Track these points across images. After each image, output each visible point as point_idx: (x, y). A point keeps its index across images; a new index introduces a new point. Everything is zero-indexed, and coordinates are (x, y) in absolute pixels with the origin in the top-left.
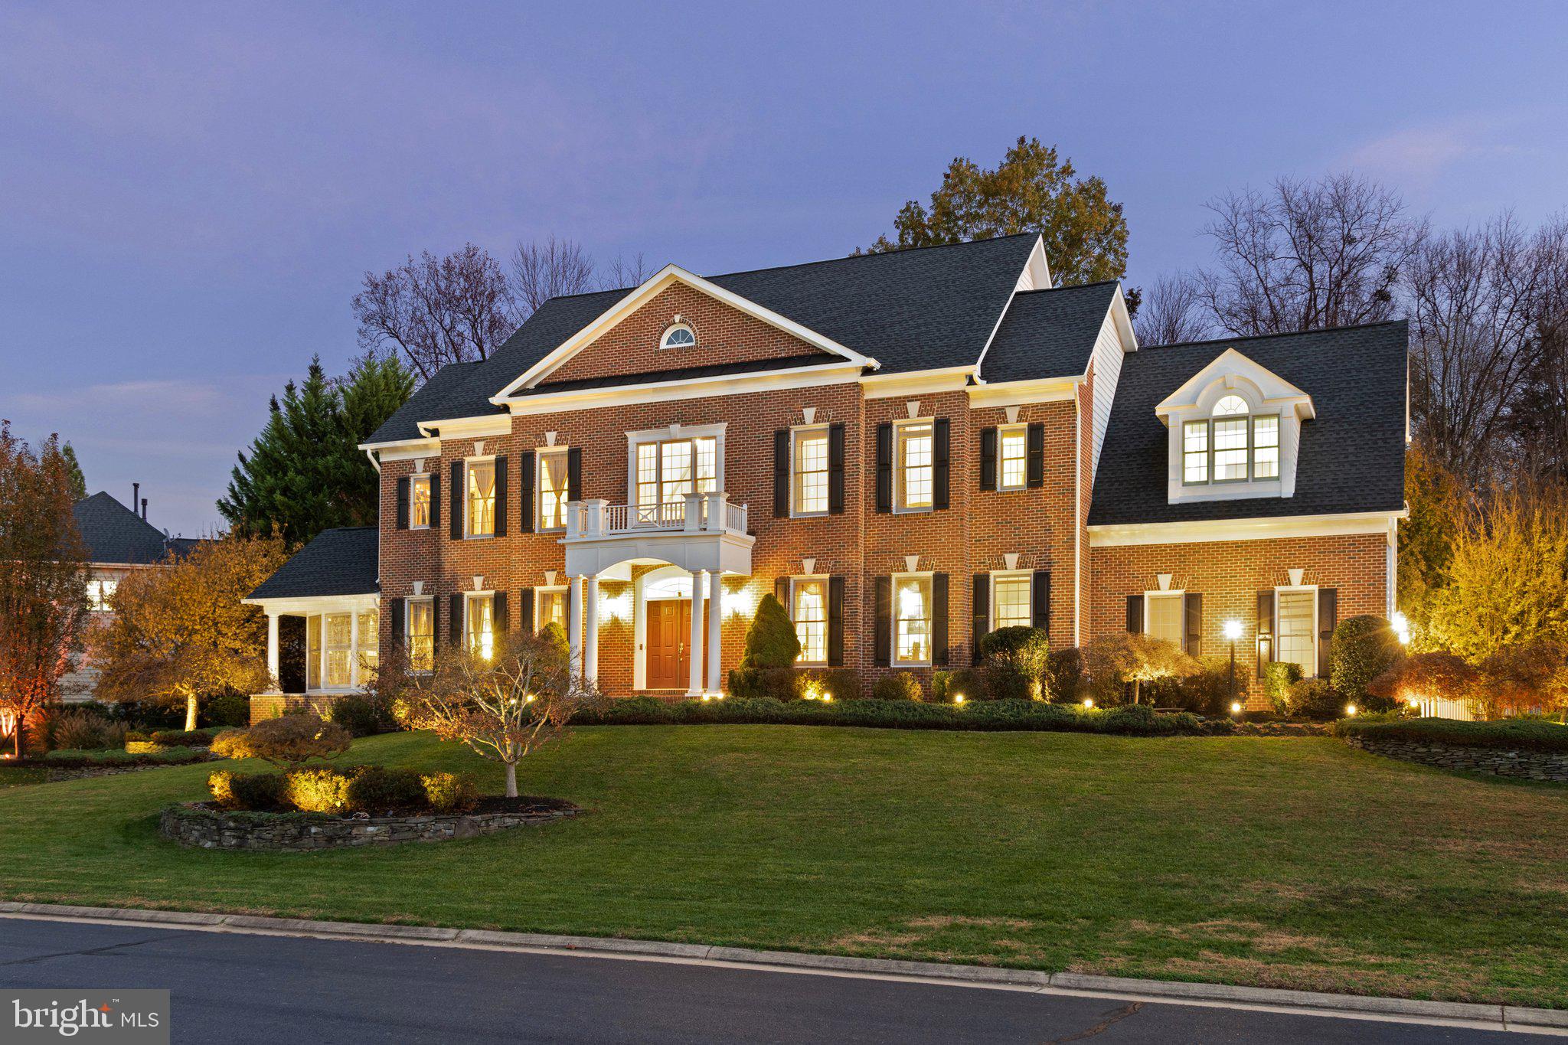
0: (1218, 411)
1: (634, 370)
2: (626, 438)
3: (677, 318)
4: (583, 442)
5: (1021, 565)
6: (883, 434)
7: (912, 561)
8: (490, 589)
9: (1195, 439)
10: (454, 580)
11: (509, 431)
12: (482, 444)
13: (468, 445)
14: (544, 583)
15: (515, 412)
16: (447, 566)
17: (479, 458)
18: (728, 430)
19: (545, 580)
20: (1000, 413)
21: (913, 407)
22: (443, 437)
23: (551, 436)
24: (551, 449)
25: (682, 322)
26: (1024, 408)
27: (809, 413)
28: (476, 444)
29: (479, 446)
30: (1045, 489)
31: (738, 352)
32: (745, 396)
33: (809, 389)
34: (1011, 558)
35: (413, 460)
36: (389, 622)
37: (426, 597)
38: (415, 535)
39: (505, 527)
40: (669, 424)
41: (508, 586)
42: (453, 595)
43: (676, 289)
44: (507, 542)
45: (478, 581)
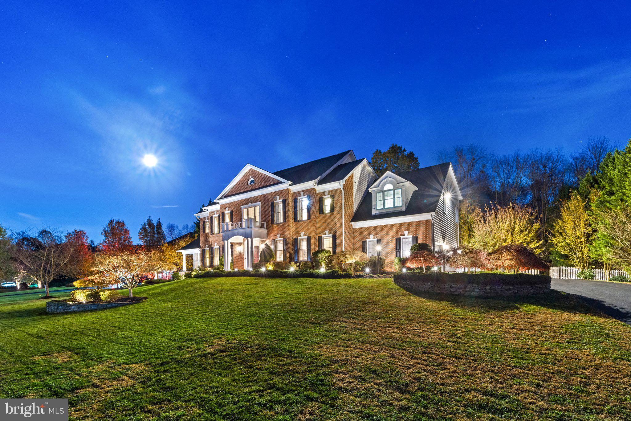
0: (385, 189)
2: (241, 208)
4: (233, 209)
5: (329, 233)
6: (296, 202)
7: (303, 234)
9: (380, 196)
10: (212, 244)
11: (219, 209)
13: (213, 212)
15: (221, 204)
16: (210, 241)
17: (215, 215)
18: (261, 204)
20: (324, 193)
21: (302, 193)
22: (209, 211)
23: (227, 209)
24: (227, 212)
25: (252, 178)
26: (329, 191)
27: (278, 197)
28: (215, 212)
30: (335, 213)
31: (263, 184)
32: (265, 194)
33: (277, 191)
34: (327, 232)
35: (205, 217)
36: (202, 255)
37: (208, 249)
38: (206, 234)
39: (220, 231)
40: (250, 203)
41: (221, 245)
42: (211, 248)
43: (250, 170)
44: (221, 235)
45: (216, 244)
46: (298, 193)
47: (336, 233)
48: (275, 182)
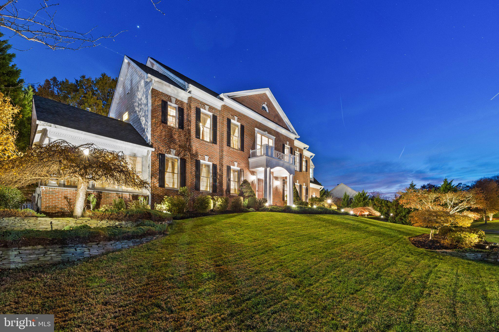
1: (256, 111)
3: (265, 103)
4: (245, 125)
8: (211, 162)
12: (208, 107)
13: (204, 105)
16: (194, 148)
17: (206, 112)
19: (234, 165)
24: (236, 123)
26: (306, 157)
27: (288, 143)
28: (206, 105)
29: (207, 107)
31: (276, 120)
32: (278, 132)
33: (288, 137)
35: (170, 96)
36: (157, 163)
37: (175, 157)
38: (171, 129)
39: (216, 141)
40: (265, 131)
41: (217, 163)
42: (196, 160)
43: (265, 94)
44: (217, 147)
45: (207, 158)
46: (296, 148)
47: (307, 186)
48: (285, 127)
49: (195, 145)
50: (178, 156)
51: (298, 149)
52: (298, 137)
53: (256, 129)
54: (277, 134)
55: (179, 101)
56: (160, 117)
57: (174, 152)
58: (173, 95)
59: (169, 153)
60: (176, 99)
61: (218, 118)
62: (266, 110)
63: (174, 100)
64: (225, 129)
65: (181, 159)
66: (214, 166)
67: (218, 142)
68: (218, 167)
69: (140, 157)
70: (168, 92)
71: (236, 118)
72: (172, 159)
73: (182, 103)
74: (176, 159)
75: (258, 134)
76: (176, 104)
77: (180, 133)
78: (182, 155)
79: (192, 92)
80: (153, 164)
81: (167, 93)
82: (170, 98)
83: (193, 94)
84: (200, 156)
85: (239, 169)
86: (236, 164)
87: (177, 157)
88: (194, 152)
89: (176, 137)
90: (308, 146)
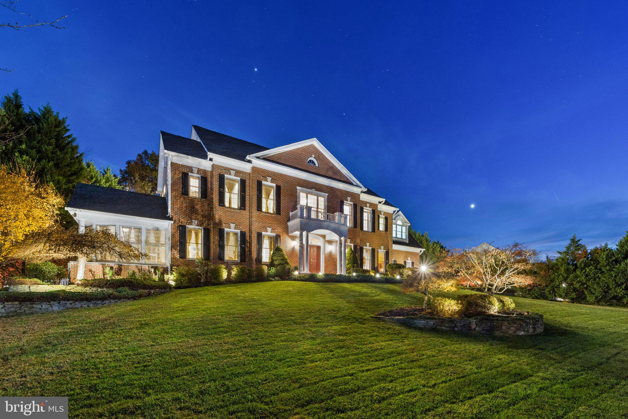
0: (398, 223)
1: (299, 167)
2: (296, 188)
3: (313, 156)
4: (282, 185)
5: (384, 249)
6: (362, 209)
7: (368, 244)
8: (238, 229)
10: (220, 223)
12: (234, 172)
13: (228, 170)
14: (267, 231)
15: (256, 165)
16: (217, 217)
17: (232, 177)
18: (328, 196)
19: (267, 230)
20: (381, 212)
24: (269, 183)
25: (314, 158)
26: (385, 212)
27: (349, 198)
28: (231, 171)
29: (233, 172)
30: (388, 232)
31: (330, 174)
32: (333, 188)
33: (349, 192)
34: (382, 247)
35: (191, 167)
36: (177, 235)
37: (198, 227)
38: (193, 200)
39: (245, 207)
40: (311, 188)
41: (246, 230)
42: (220, 229)
43: (312, 146)
44: (246, 213)
45: (233, 226)
46: (365, 203)
47: (389, 250)
48: (345, 180)
49: (219, 213)
50: (201, 226)
51: (368, 205)
52: (365, 190)
53: (298, 188)
54: (331, 191)
55: (201, 170)
56: (181, 190)
57: (196, 223)
58: (194, 166)
59: (191, 224)
60: (199, 169)
61: (247, 182)
62: (315, 164)
63: (195, 170)
64: (255, 192)
65: (204, 229)
66: (243, 234)
67: (247, 208)
68: (247, 235)
69: (163, 230)
70: (189, 163)
71: (269, 179)
72: (194, 229)
73: (205, 171)
74: (200, 229)
75: (301, 193)
76: (198, 173)
77: (202, 203)
78: (205, 225)
79: (213, 159)
80: (173, 236)
81: (187, 165)
82: (191, 169)
83: (215, 161)
84: (224, 225)
85: (274, 234)
86: (269, 229)
87: (200, 228)
88: (217, 221)
89: (198, 207)
90: (384, 200)
